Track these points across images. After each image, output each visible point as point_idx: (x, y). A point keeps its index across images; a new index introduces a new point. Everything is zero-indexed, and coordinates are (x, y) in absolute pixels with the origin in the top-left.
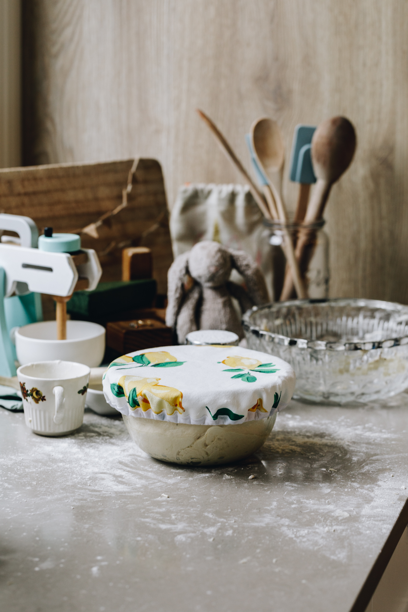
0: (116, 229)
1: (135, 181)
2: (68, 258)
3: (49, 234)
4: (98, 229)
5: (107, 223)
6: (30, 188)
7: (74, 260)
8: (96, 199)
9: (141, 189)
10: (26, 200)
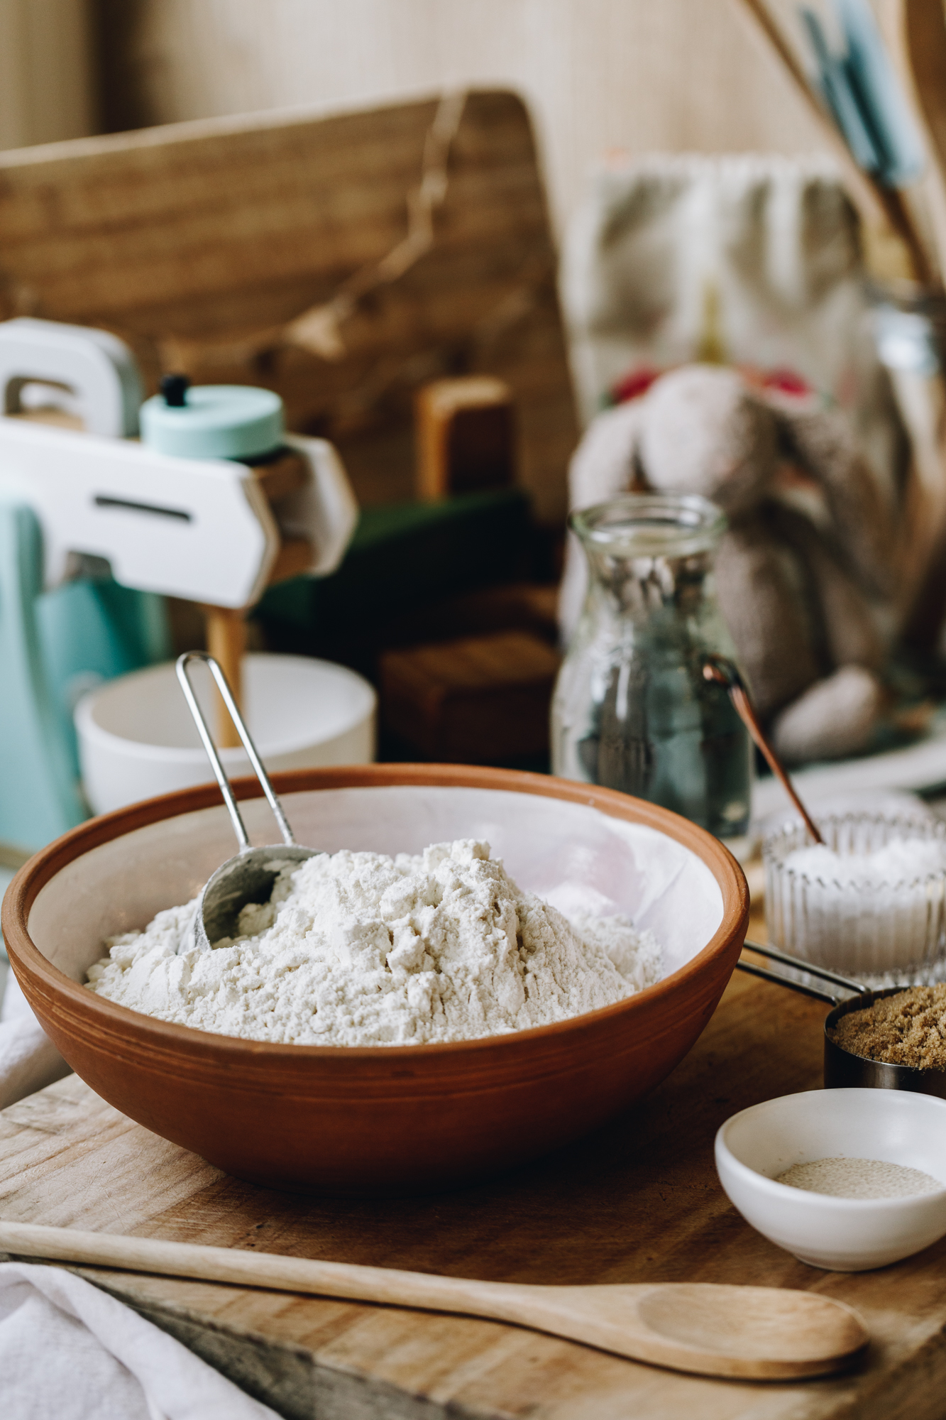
0: (396, 319)
1: (453, 162)
2: (244, 483)
3: (175, 395)
4: (342, 328)
5: (368, 304)
6: (116, 206)
7: (264, 484)
8: (331, 229)
9: (473, 184)
10: (104, 247)
